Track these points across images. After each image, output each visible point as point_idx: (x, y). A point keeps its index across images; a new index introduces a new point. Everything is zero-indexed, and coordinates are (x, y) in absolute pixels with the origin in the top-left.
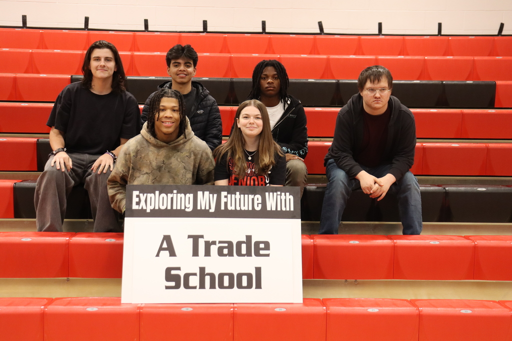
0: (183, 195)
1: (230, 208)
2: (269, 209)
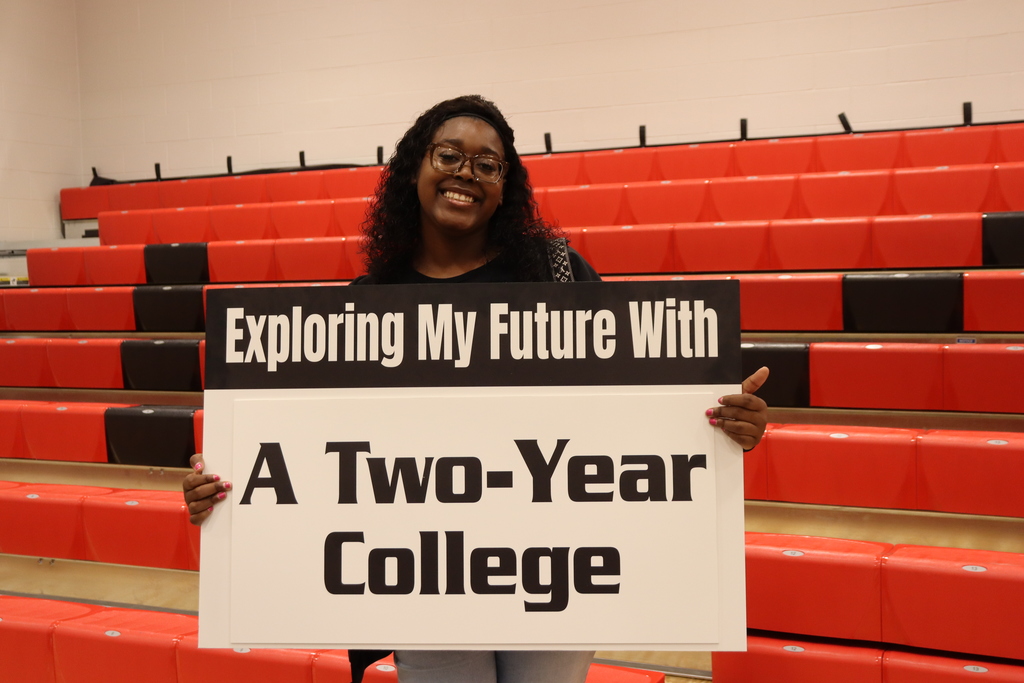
0: (373, 318)
2: (639, 352)
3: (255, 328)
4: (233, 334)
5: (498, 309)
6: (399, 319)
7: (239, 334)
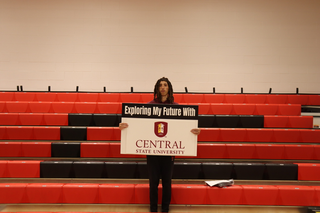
1: (167, 114)
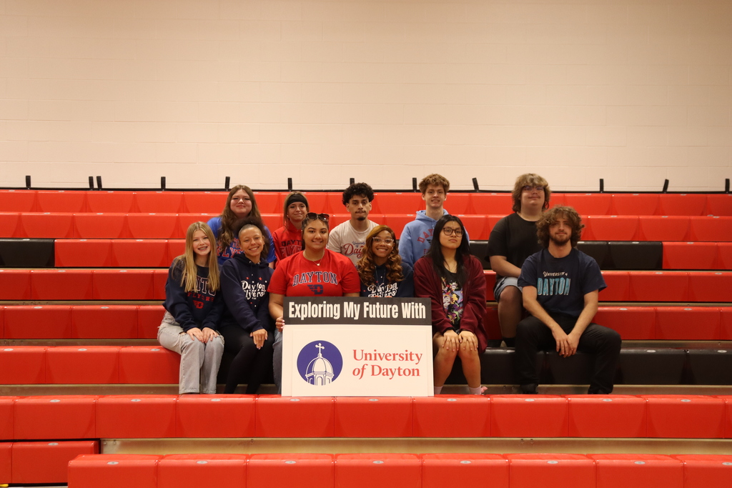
3: (298, 308)
4: (291, 310)
5: (366, 304)
6: (338, 306)
7: (293, 309)
